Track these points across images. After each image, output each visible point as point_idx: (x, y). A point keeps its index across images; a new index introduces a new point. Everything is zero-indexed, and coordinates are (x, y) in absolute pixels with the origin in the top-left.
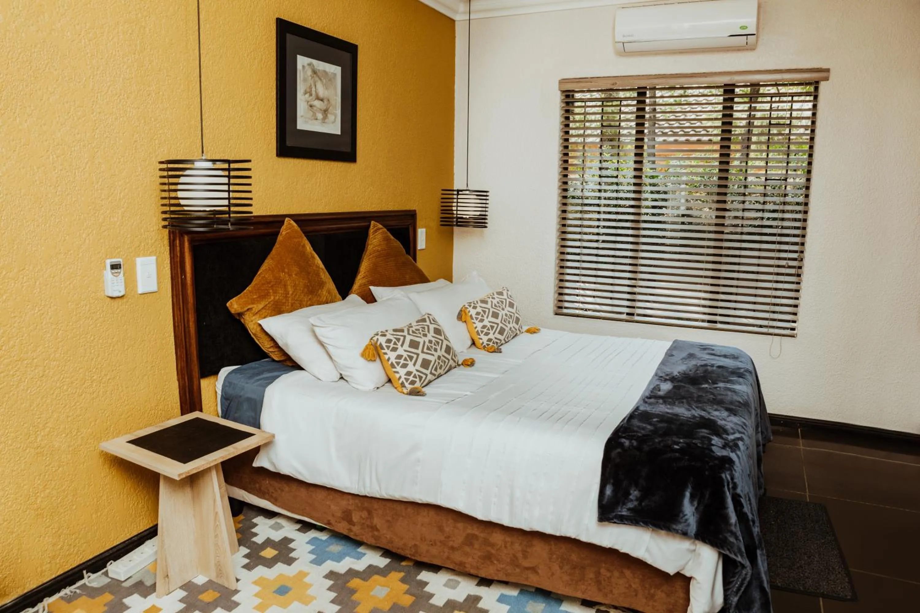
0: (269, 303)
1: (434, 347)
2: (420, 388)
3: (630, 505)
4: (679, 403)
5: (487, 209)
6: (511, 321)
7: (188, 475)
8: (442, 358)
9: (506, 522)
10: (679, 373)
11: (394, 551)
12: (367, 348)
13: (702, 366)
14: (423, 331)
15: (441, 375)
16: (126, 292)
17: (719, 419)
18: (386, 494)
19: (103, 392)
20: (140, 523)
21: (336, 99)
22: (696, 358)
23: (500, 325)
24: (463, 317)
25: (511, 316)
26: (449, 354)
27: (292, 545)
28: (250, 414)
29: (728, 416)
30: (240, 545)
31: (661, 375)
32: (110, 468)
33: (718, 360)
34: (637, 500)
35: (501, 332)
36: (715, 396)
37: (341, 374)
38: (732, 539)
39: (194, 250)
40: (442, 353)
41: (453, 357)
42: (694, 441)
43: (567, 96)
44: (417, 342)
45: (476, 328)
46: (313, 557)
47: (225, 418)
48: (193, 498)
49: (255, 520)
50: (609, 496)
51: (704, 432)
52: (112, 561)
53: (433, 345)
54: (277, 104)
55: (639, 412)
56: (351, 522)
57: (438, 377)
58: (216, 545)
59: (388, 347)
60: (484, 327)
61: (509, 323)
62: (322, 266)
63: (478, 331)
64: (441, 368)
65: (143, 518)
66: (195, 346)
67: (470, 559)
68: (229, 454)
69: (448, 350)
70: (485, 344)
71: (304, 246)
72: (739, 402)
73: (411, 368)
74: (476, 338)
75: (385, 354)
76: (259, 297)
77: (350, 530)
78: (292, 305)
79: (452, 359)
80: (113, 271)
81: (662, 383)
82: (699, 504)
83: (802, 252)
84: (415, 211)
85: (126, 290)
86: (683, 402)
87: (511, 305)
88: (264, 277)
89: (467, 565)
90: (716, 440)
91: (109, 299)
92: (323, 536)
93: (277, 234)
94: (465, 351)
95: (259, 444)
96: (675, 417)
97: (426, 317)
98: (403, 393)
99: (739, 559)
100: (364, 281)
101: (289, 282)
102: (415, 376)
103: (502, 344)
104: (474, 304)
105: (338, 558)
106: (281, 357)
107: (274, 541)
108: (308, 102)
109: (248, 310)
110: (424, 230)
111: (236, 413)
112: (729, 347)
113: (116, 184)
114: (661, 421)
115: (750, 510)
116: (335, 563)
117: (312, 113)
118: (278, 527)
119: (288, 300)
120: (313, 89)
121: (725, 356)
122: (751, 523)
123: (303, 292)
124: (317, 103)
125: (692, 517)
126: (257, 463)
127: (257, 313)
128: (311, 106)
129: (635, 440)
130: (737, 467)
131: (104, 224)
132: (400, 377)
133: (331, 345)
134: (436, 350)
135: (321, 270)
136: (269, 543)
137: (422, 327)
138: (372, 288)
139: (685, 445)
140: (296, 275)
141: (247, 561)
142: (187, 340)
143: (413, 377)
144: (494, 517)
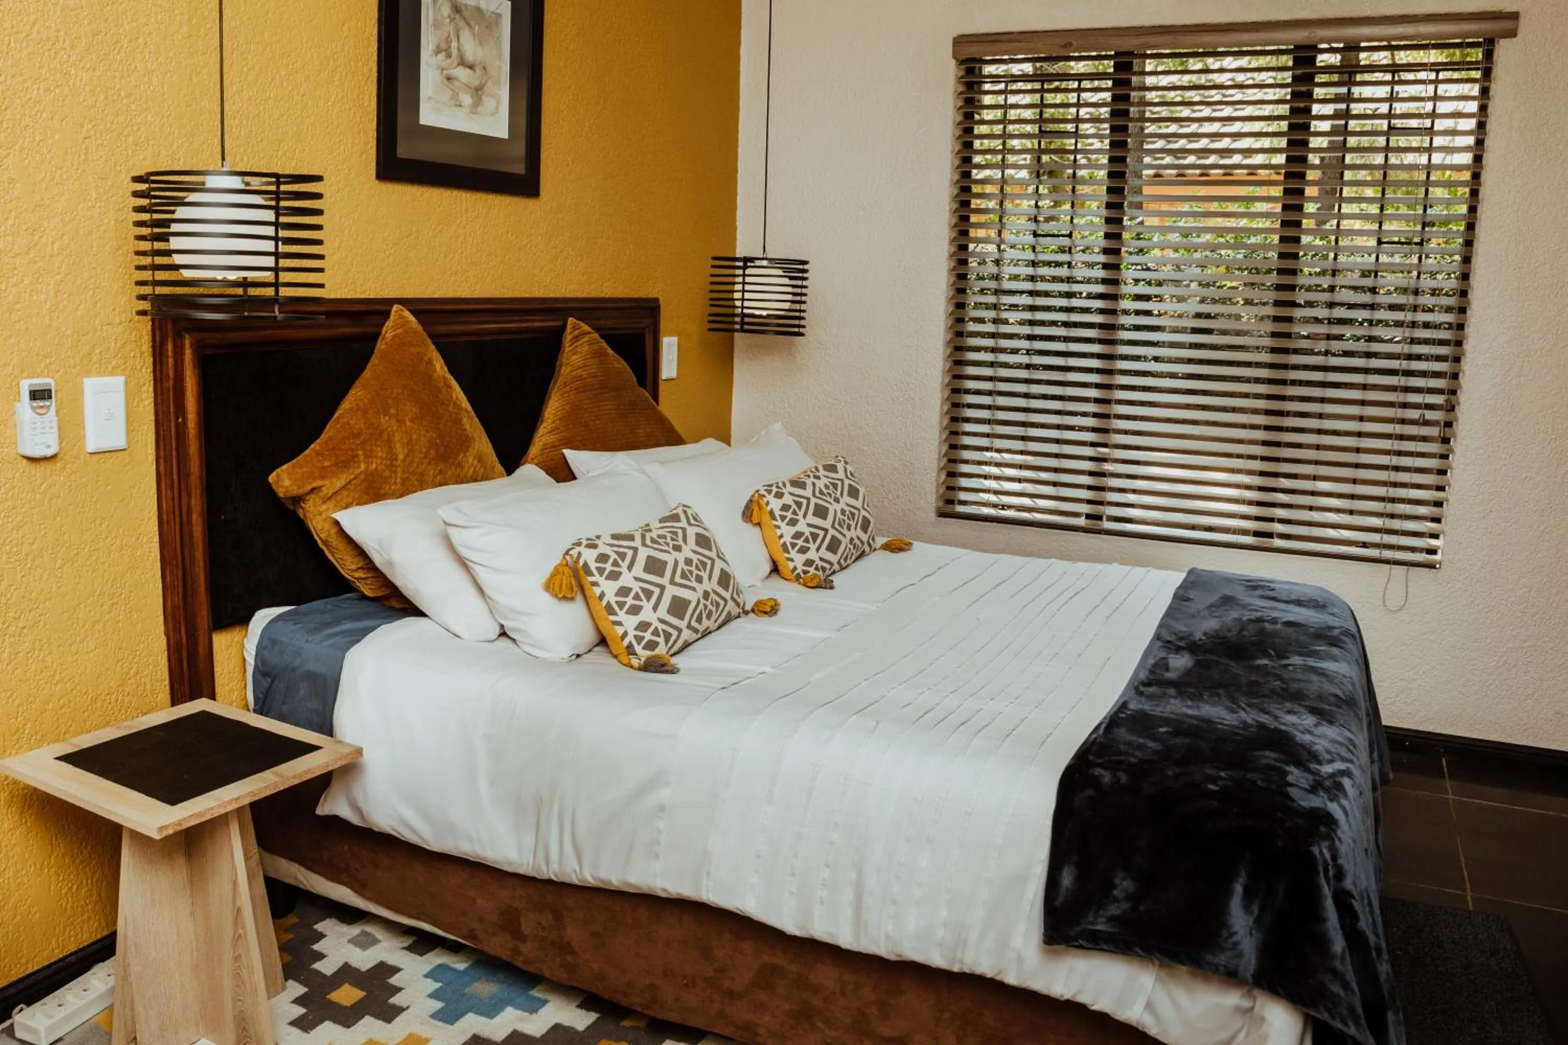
0: (355, 478)
1: (695, 572)
2: (667, 657)
3: (1114, 910)
4: (1210, 696)
5: (804, 298)
6: (853, 524)
7: (179, 828)
8: (712, 595)
9: (846, 939)
10: (1205, 634)
11: (606, 997)
12: (556, 572)
13: (1251, 621)
14: (673, 539)
15: (710, 633)
16: (61, 449)
17: (1297, 729)
18: (593, 878)
19: (10, 654)
20: (82, 928)
21: (500, 67)
22: (1238, 604)
23: (832, 532)
24: (755, 514)
25: (853, 514)
26: (727, 589)
27: (394, 980)
28: (313, 705)
29: (1316, 725)
30: (286, 979)
31: (1169, 638)
32: (21, 813)
33: (1286, 611)
34: (1127, 899)
35: (833, 546)
36: (1285, 683)
37: (502, 626)
38: (1336, 988)
39: (204, 364)
40: (711, 585)
41: (735, 596)
42: (1249, 776)
43: (970, 71)
44: (659, 560)
45: (781, 536)
46: (438, 1005)
47: (261, 714)
48: (191, 878)
49: (319, 927)
50: (1067, 889)
51: (1269, 756)
52: (22, 1005)
53: (693, 568)
54: (379, 72)
55: (1129, 713)
56: (518, 935)
57: (703, 637)
58: (237, 976)
59: (601, 571)
60: (798, 535)
61: (849, 528)
62: (466, 404)
63: (785, 543)
64: (709, 617)
65: (89, 918)
66: (201, 564)
67: (767, 1018)
68: (266, 788)
69: (725, 579)
70: (799, 571)
71: (430, 363)
72: (1336, 696)
73: (647, 614)
74: (781, 557)
75: (595, 584)
76: (336, 464)
77: (516, 951)
78: (403, 484)
79: (733, 599)
80: (35, 404)
81: (1172, 656)
82: (1261, 910)
83: (1453, 392)
84: (656, 300)
85: (60, 444)
86: (1218, 695)
87: (854, 493)
88: (348, 423)
89: (761, 1031)
90: (1295, 774)
91: (25, 461)
92: (460, 964)
93: (374, 337)
94: (758, 584)
95: (330, 768)
96: (1204, 725)
97: (679, 511)
98: (632, 667)
99: (1352, 1030)
100: (552, 438)
101: (397, 437)
102: (656, 633)
103: (834, 572)
104: (778, 487)
105: (490, 1010)
106: (379, 588)
107: (357, 970)
108: (443, 70)
109: (313, 490)
110: (674, 340)
111: (284, 703)
112: (1305, 585)
113: (46, 224)
114: (1177, 733)
115: (1371, 927)
116: (483, 1019)
117: (451, 93)
118: (365, 942)
119: (395, 472)
120: (454, 44)
121: (1299, 603)
122: (1374, 954)
123: (425, 457)
124: (462, 73)
125: (1248, 938)
126: (324, 809)
127: (330, 498)
128: (449, 79)
129: (1124, 771)
130: (1343, 833)
131: (18, 307)
132: (625, 634)
133: (481, 565)
134: (699, 579)
135: (463, 413)
136: (347, 973)
137: (670, 532)
138: (568, 453)
139: (1230, 783)
140: (412, 421)
141: (300, 1011)
142: (187, 551)
143: (652, 634)
144: (820, 930)
